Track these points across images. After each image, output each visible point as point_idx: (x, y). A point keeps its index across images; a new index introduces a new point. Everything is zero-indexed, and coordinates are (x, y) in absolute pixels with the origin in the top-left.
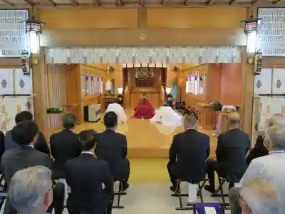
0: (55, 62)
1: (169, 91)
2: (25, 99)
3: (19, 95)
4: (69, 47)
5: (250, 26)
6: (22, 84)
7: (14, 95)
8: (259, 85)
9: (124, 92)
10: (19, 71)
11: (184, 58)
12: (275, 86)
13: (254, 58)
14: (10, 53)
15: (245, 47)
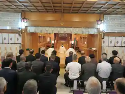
0: (30, 32)
1: (73, 42)
2: (19, 45)
3: (17, 43)
4: (35, 27)
5: (99, 22)
6: (18, 39)
7: (15, 44)
8: (104, 42)
9: (54, 43)
10: (17, 35)
11: (77, 32)
12: (110, 43)
13: (102, 33)
14: (14, 28)
15: (99, 28)
